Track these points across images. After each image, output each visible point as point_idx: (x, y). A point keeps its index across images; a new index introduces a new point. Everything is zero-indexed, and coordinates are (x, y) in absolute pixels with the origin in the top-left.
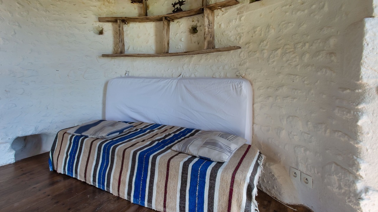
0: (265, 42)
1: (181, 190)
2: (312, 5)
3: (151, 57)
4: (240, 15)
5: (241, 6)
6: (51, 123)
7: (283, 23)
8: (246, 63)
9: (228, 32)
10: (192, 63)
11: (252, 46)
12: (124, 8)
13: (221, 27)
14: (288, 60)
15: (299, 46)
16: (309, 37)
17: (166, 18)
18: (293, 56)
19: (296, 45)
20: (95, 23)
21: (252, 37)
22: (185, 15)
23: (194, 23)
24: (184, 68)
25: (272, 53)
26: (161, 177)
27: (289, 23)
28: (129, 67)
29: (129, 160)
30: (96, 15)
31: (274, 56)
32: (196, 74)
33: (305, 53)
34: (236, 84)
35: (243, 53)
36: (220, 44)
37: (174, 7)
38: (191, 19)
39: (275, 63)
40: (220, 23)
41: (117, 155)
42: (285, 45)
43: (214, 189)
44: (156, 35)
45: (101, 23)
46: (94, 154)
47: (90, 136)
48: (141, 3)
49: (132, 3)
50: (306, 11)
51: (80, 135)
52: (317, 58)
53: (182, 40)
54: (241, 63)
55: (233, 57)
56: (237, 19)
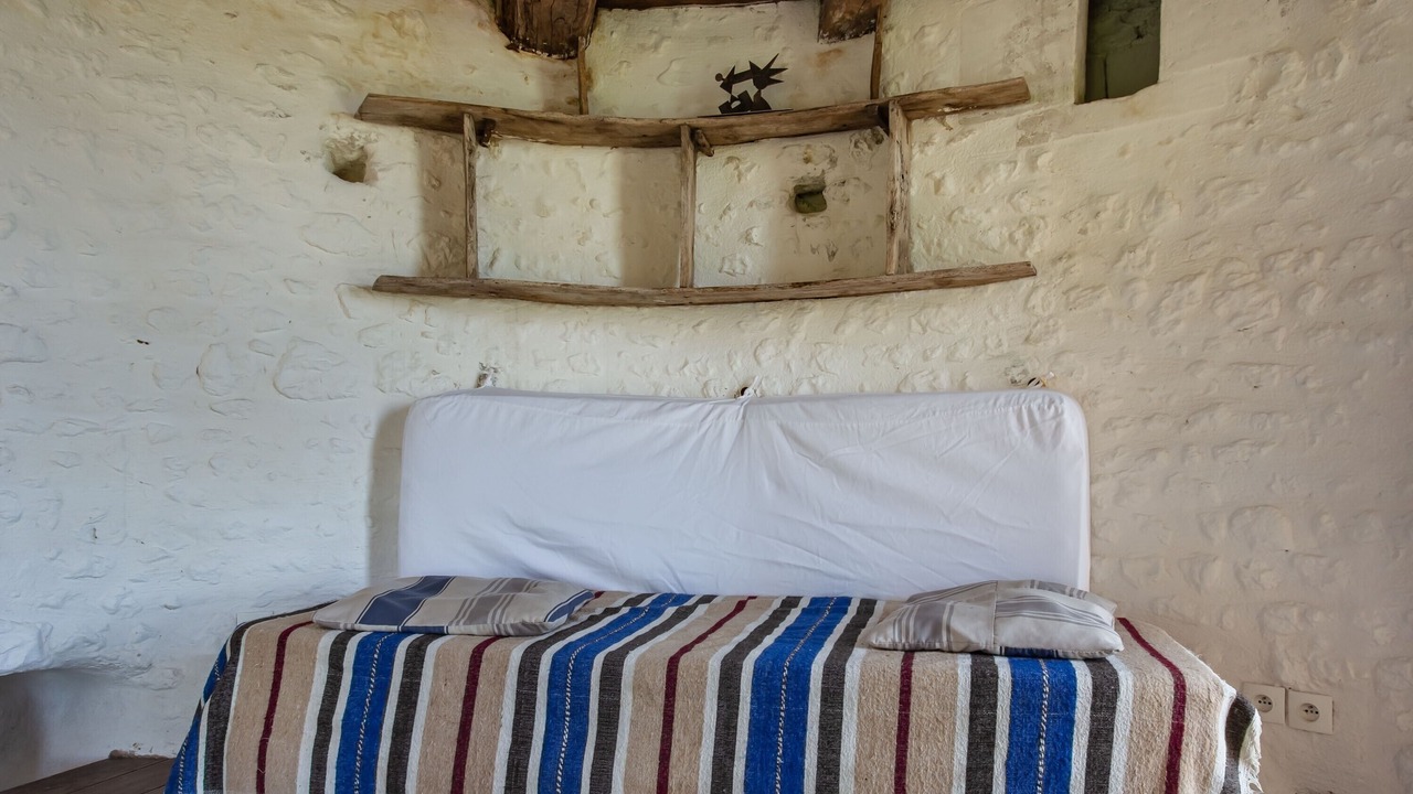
0: (1141, 253)
1: (969, 769)
2: (1342, 124)
3: (601, 308)
4: (1032, 147)
5: (1039, 111)
6: (114, 612)
7: (1219, 182)
8: (1055, 331)
9: (975, 211)
10: (801, 335)
11: (1080, 268)
12: (474, 68)
13: (942, 190)
14: (1236, 315)
15: (1286, 263)
16: (1325, 231)
17: (693, 131)
18: (1259, 297)
19: (1272, 260)
20: (331, 121)
21: (1083, 232)
22: (784, 129)
23: (810, 166)
24: (763, 358)
25: (1171, 291)
26: (874, 737)
27: (1243, 183)
28: (497, 348)
29: (704, 699)
30: (339, 84)
31: (1180, 301)
32: (820, 381)
33: (1311, 285)
34: (1034, 407)
35: (1041, 292)
36: (938, 258)
37: (729, 90)
38: (797, 148)
39: (1181, 327)
40: (938, 175)
41: (636, 688)
42: (1224, 261)
43: (1109, 742)
44: (625, 209)
45: (363, 126)
46: (499, 704)
47: (452, 629)
48: (554, 56)
49: (511, 52)
50: (1315, 144)
51: (394, 628)
52: (1363, 300)
53: (755, 240)
54: (1031, 332)
55: (997, 309)
56: (1015, 163)
